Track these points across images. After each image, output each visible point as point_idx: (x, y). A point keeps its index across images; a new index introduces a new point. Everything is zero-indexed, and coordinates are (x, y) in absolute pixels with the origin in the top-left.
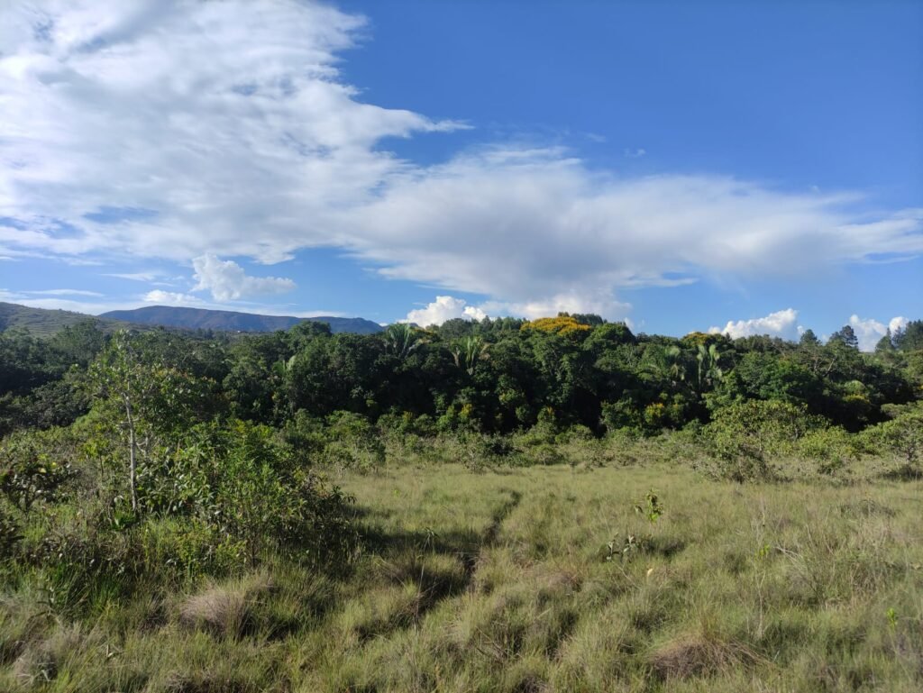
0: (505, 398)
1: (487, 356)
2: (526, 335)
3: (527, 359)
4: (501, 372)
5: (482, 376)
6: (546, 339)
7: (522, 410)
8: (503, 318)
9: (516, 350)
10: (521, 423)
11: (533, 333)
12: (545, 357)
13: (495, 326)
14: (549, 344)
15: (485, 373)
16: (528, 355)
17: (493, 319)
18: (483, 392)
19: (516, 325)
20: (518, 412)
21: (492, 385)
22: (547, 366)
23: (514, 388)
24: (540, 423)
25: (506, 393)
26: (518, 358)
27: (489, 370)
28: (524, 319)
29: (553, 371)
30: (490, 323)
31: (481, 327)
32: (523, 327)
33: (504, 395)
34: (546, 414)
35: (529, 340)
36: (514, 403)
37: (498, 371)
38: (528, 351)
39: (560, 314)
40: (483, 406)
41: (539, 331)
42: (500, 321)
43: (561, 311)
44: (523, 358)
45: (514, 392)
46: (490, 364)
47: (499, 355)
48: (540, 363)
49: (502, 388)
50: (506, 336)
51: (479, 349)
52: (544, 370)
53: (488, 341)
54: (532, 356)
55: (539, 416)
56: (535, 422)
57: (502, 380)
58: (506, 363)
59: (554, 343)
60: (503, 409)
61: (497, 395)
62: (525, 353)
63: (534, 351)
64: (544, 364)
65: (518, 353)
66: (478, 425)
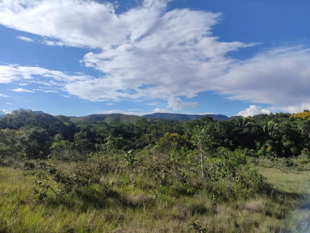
0: (286, 144)
1: (277, 128)
2: (293, 120)
3: (295, 129)
4: (283, 134)
5: (275, 136)
6: (303, 121)
7: (294, 149)
8: (278, 113)
9: (289, 125)
10: (293, 154)
11: (296, 118)
12: (303, 128)
13: (275, 116)
14: (305, 123)
15: (276, 134)
16: (294, 128)
17: (274, 113)
18: (276, 142)
19: (286, 116)
20: (292, 149)
21: (280, 139)
22: (304, 132)
23: (289, 140)
24: (303, 154)
25: (286, 142)
26: (290, 129)
27: (278, 133)
28: (288, 113)
29: (307, 134)
30: (273, 115)
31: (269, 117)
32: (291, 117)
33: (285, 143)
34: (306, 151)
35: (295, 121)
36: (290, 146)
37: (282, 134)
38: (295, 126)
39: (305, 111)
40: (276, 147)
41: (299, 118)
43: (305, 109)
44: (293, 129)
45: (289, 142)
46: (278, 131)
47: (282, 127)
48: (301, 131)
49: (284, 140)
50: (283, 120)
51: (273, 125)
52: (302, 133)
53: (277, 122)
54: (297, 128)
55: (302, 152)
56: (300, 154)
57: (284, 137)
58: (285, 131)
59: (307, 123)
60: (285, 148)
61: (282, 143)
62: (293, 127)
63: (298, 126)
64: (302, 131)
65: (290, 127)
66: (276, 154)
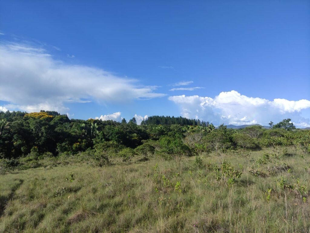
0: (16, 144)
1: (8, 127)
2: (27, 119)
3: (27, 128)
4: (15, 133)
5: (6, 135)
6: (35, 120)
7: (24, 148)
8: (16, 111)
9: (22, 125)
10: (23, 153)
11: (30, 118)
12: (34, 127)
13: (12, 115)
14: (37, 122)
15: (7, 134)
16: (27, 127)
17: (11, 112)
18: (6, 142)
19: (22, 115)
20: (22, 149)
21: (10, 139)
22: (35, 131)
23: (20, 139)
24: (32, 152)
25: (17, 142)
26: (23, 128)
27: (9, 133)
28: (26, 112)
29: (38, 133)
30: (10, 113)
31: (5, 115)
32: (25, 116)
33: (16, 142)
34: (35, 149)
35: (28, 121)
36: (20, 146)
37: (13, 133)
38: (27, 125)
39: (41, 111)
40: (6, 147)
41: (32, 118)
42: (14, 113)
43: (42, 110)
44: (25, 128)
45: (20, 141)
46: (10, 130)
47: (14, 127)
48: (32, 130)
49: (15, 140)
50: (17, 119)
51: (5, 124)
52: (34, 132)
53: (9, 121)
54: (29, 127)
55: (31, 150)
56: (30, 152)
57: (15, 137)
58: (17, 130)
59: (38, 122)
60: (15, 148)
61: (13, 143)
62: (26, 126)
63: (30, 125)
64: (34, 130)
65: (23, 126)
66: (3, 155)
